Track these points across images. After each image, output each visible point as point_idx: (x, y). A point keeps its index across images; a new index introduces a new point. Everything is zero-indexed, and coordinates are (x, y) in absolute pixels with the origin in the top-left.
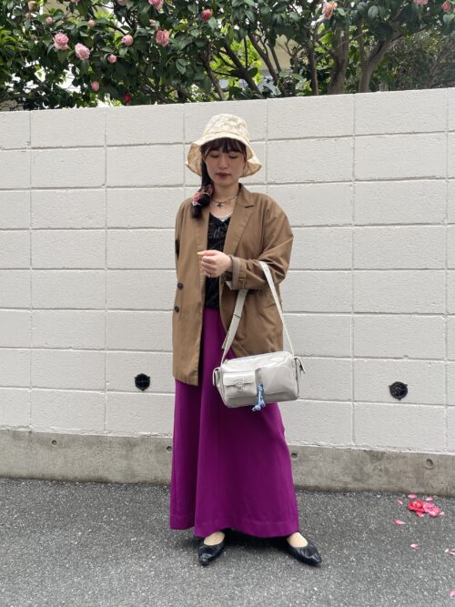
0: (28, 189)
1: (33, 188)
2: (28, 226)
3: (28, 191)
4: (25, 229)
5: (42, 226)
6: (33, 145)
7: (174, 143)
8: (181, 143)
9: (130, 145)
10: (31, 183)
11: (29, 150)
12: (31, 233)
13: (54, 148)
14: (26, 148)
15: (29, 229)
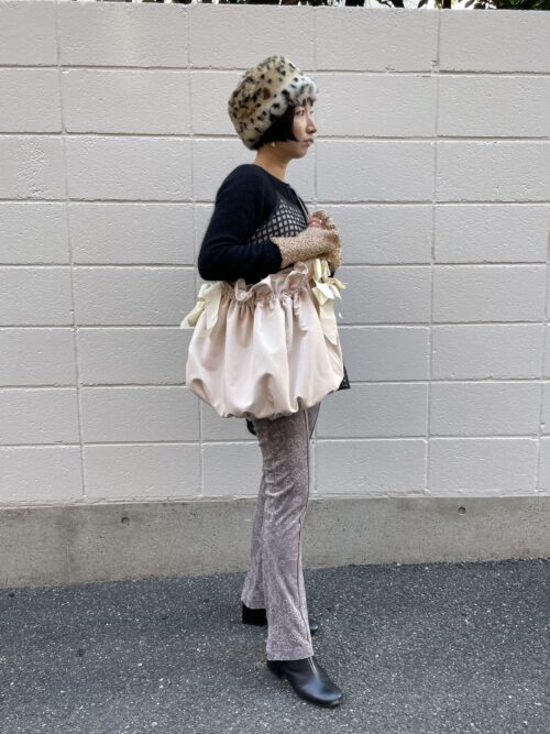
0: (433, 138)
1: (441, 137)
2: (430, 198)
3: (432, 142)
4: (424, 202)
5: (452, 198)
6: (443, 66)
10: (436, 129)
11: (436, 75)
12: (434, 208)
13: (477, 73)
14: (430, 72)
15: (431, 202)
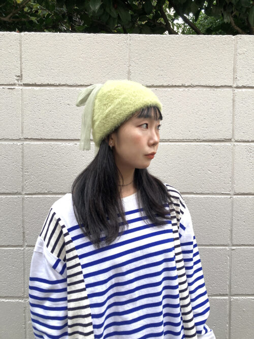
0: (19, 140)
1: (26, 139)
2: (19, 190)
3: (19, 143)
4: (15, 194)
5: (39, 191)
6: (26, 80)
7: (222, 86)
8: (230, 87)
9: (163, 86)
10: (22, 133)
11: (21, 87)
12: (23, 199)
13: (57, 86)
14: (14, 85)
15: (20, 194)
